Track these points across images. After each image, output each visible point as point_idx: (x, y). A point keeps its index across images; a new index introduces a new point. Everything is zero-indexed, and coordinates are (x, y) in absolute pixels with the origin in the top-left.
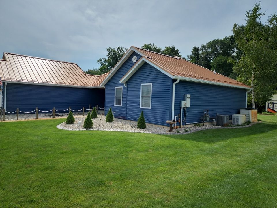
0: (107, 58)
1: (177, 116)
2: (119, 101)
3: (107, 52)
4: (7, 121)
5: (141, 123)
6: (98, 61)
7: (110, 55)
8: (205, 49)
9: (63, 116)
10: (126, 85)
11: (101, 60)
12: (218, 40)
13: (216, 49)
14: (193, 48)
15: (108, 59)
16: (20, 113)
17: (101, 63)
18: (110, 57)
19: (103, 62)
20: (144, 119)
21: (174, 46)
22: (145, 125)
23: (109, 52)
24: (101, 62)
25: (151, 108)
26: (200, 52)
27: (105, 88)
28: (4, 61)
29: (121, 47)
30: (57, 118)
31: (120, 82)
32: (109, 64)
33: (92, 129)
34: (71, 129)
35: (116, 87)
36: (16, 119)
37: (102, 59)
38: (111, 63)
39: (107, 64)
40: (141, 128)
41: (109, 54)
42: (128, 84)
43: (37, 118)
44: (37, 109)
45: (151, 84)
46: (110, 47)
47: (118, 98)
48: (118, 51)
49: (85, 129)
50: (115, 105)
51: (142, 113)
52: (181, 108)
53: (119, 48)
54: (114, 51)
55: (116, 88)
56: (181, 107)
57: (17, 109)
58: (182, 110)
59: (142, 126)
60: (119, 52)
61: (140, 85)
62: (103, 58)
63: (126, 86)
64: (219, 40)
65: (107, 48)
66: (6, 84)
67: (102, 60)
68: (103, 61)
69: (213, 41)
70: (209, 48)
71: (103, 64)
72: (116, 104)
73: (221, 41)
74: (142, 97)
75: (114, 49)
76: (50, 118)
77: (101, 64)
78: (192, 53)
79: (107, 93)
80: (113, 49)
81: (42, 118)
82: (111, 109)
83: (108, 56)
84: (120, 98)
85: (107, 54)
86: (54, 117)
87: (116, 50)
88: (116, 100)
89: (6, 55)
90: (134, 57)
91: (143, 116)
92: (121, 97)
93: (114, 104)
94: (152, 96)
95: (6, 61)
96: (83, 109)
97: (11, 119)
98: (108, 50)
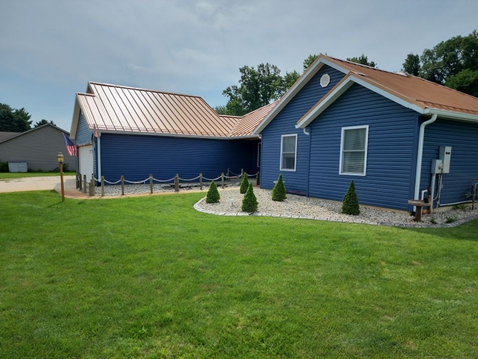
0: (239, 86)
1: (426, 191)
2: (289, 162)
3: (240, 75)
4: (107, 197)
5: (352, 204)
6: (225, 92)
7: (246, 81)
8: (430, 58)
9: (190, 188)
10: (306, 131)
11: (229, 89)
12: (459, 38)
13: (455, 56)
14: (406, 57)
15: (242, 87)
16: (126, 183)
17: (230, 94)
18: (244, 83)
19: (233, 94)
20: (355, 196)
21: (365, 56)
22: (358, 208)
23: (244, 75)
24: (229, 92)
25: (365, 175)
26: (421, 64)
27: (260, 138)
28: (92, 96)
29: (265, 65)
30: (182, 191)
31: (297, 127)
32: (243, 96)
33: (260, 214)
34: (221, 214)
35: (282, 136)
36: (121, 194)
37: (231, 88)
38: (247, 94)
39: (240, 96)
40: (350, 214)
41: (243, 78)
42: (311, 129)
43: (152, 193)
44: (151, 178)
45: (367, 127)
46: (246, 66)
47: (286, 156)
48: (260, 72)
50: (281, 170)
51: (352, 185)
52: (431, 175)
53: (262, 66)
54: (252, 73)
55: (284, 138)
56: (432, 172)
57: (122, 176)
58: (434, 178)
59: (351, 209)
60: (260, 74)
61: (341, 130)
62: (233, 85)
63: (307, 134)
64: (462, 38)
65: (241, 68)
68: (233, 91)
69: (449, 41)
70: (439, 55)
71: (232, 97)
72: (283, 167)
73: (466, 39)
74: (345, 153)
75: (253, 68)
76: (172, 192)
77: (230, 97)
78: (404, 66)
79: (265, 147)
80: (251, 68)
81: (159, 192)
82: (281, 177)
83: (242, 82)
84: (292, 156)
85: (240, 79)
86: (178, 191)
87: (256, 69)
88: (284, 158)
89: (92, 86)
90: (324, 76)
91: (354, 191)
92: (294, 154)
93: (279, 167)
94: (368, 150)
95: (94, 96)
96: (222, 176)
97: (113, 194)
98: (241, 70)
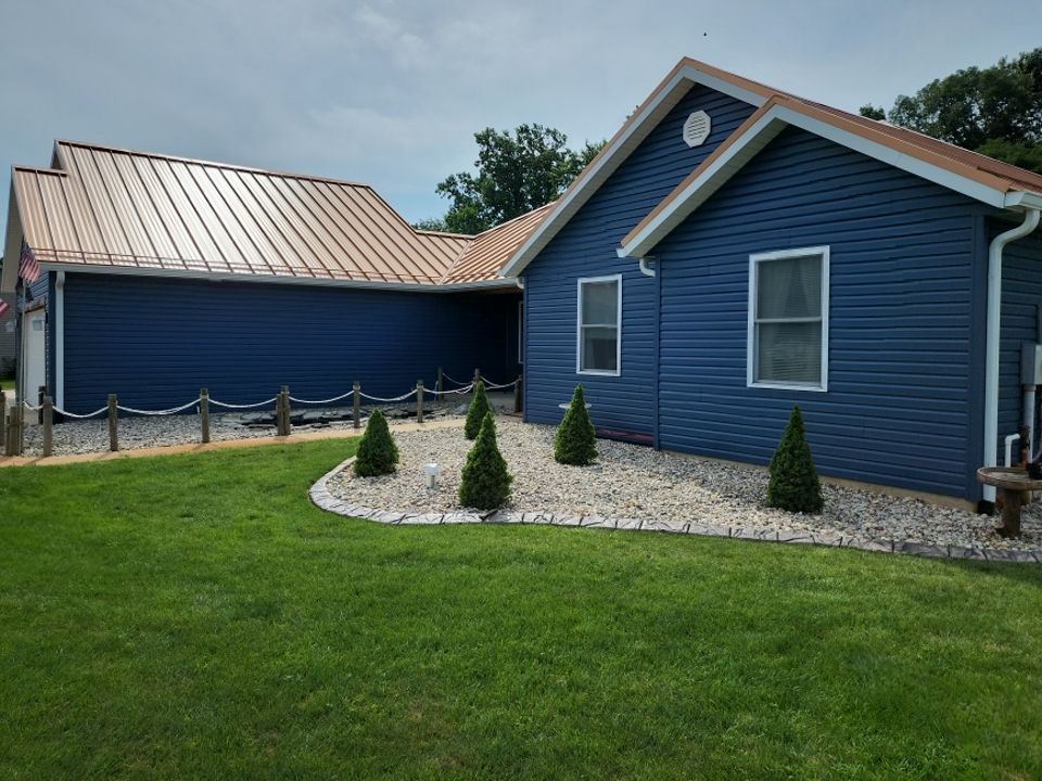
0: (475, 174)
1: (1017, 437)
2: (601, 351)
3: (478, 149)
4: (60, 459)
6: (442, 187)
7: (491, 162)
9: (324, 423)
10: (647, 266)
11: (451, 182)
12: (973, 71)
13: (966, 112)
15: (483, 177)
16: (124, 416)
17: (455, 193)
18: (487, 167)
19: (462, 192)
20: (806, 451)
22: (817, 489)
23: (485, 148)
24: (452, 188)
25: (825, 389)
27: (521, 286)
28: (57, 175)
29: (532, 127)
30: (298, 435)
31: (621, 253)
32: (486, 196)
33: (514, 517)
35: (581, 281)
36: (108, 446)
37: (457, 179)
38: (494, 191)
39: (477, 196)
41: (484, 156)
42: (662, 261)
43: (206, 440)
44: (204, 397)
45: (825, 250)
46: (491, 128)
47: (592, 336)
48: (521, 142)
49: (476, 518)
50: (578, 372)
51: (797, 422)
52: (1023, 389)
53: (524, 130)
54: (503, 144)
55: (585, 286)
57: (112, 395)
58: (1031, 398)
59: (796, 495)
60: (523, 148)
61: (747, 262)
62: (461, 172)
63: (651, 273)
64: (979, 73)
65: (479, 133)
66: (61, 276)
67: (455, 184)
68: (460, 185)
69: (952, 78)
70: (931, 110)
71: (459, 198)
72: (586, 366)
74: (762, 328)
75: (506, 134)
76: (266, 438)
77: (453, 198)
79: (533, 307)
80: (501, 134)
81: (231, 437)
82: (580, 392)
83: (482, 166)
84: (608, 337)
85: (478, 158)
86: (285, 432)
87: (514, 137)
88: (586, 341)
89: (64, 151)
90: (693, 115)
92: (616, 330)
93: (574, 366)
94: (831, 318)
95: (64, 175)
96: (419, 389)
97: (83, 448)
98: (479, 139)
